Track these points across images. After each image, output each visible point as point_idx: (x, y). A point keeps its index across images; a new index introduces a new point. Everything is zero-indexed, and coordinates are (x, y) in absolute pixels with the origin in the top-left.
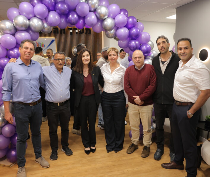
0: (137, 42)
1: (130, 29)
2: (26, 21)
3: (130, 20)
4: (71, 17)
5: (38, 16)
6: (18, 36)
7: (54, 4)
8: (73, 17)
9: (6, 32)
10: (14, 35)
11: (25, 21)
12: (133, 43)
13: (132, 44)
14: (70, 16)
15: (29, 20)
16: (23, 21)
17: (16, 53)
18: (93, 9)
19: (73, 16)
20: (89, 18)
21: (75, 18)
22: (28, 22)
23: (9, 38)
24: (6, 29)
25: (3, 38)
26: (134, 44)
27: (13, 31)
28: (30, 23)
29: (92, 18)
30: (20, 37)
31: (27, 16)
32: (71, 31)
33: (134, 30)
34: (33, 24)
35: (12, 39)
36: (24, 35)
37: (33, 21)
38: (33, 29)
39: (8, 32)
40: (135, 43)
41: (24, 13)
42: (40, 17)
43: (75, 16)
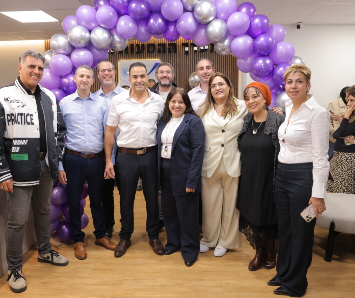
0: (268, 62)
1: (254, 37)
2: (85, 33)
3: (257, 20)
4: (153, 23)
5: (102, 25)
6: (75, 56)
7: (126, 4)
8: (156, 22)
9: (58, 51)
10: (69, 55)
11: (83, 33)
12: (261, 61)
13: (257, 64)
14: (152, 21)
15: (90, 31)
16: (80, 34)
17: (71, 81)
18: (190, 8)
19: (156, 20)
20: (182, 22)
21: (160, 24)
22: (87, 34)
23: (62, 60)
24: (59, 47)
25: (53, 60)
26: (262, 64)
27: (68, 49)
28: (91, 36)
29: (188, 21)
30: (77, 57)
31: (88, 26)
32: (187, 49)
33: (262, 39)
34: (95, 37)
35: (65, 62)
36: (82, 55)
37: (95, 33)
38: (95, 45)
39: (62, 52)
40: (264, 62)
41: (83, 23)
42: (106, 27)
43: (160, 20)
